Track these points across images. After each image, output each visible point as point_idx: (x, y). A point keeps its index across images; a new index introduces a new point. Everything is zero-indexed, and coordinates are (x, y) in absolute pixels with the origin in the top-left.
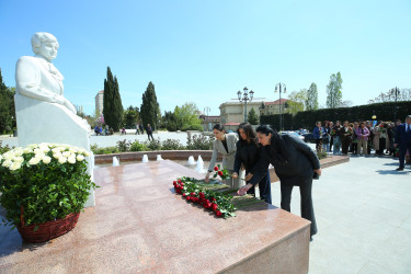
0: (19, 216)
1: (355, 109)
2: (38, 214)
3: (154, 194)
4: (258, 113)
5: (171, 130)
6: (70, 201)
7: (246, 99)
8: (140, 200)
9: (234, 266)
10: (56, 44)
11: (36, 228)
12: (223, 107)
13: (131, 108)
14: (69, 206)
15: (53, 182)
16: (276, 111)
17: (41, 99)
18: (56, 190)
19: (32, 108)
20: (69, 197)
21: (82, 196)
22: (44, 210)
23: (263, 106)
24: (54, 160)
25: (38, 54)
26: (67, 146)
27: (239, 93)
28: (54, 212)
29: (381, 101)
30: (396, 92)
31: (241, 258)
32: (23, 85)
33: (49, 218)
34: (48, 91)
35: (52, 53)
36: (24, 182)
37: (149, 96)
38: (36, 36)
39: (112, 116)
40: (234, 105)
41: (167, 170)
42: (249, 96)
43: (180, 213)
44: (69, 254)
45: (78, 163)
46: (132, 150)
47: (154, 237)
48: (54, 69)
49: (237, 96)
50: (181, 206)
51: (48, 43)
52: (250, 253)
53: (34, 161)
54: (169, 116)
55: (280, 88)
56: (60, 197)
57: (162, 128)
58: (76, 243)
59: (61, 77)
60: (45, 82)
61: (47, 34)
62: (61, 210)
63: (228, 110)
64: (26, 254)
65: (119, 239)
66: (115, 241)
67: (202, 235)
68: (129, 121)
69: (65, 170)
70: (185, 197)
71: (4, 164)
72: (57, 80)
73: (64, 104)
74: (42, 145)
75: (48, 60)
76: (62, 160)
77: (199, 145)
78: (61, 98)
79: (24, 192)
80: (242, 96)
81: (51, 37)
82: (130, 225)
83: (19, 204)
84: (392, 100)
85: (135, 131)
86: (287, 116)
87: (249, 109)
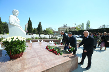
0: (10, 52)
1: (94, 30)
2: (14, 52)
3: (41, 49)
4: (68, 30)
5: (45, 34)
6: (22, 50)
7: (65, 27)
8: (38, 51)
9: (60, 65)
10: (18, 12)
11: (14, 56)
12: (59, 29)
13: (35, 28)
14: (21, 51)
15: (18, 45)
16: (73, 30)
17: (15, 26)
18: (19, 47)
19: (12, 28)
20: (21, 48)
21: (24, 49)
22: (16, 51)
23: (69, 29)
24: (18, 40)
25: (14, 15)
26: (21, 37)
27: (63, 25)
28: (18, 52)
29: (100, 28)
30: (104, 26)
31: (61, 63)
32: (11, 22)
33: (17, 53)
34: (16, 24)
35: (17, 14)
36: (11, 45)
37: (40, 25)
38: (14, 10)
39: (30, 30)
40: (62, 28)
41: (44, 44)
42: (66, 26)
43: (47, 53)
44: (21, 61)
45: (24, 41)
46: (35, 39)
47: (41, 58)
48: (18, 18)
49: (63, 26)
50: (48, 52)
51: (16, 12)
52: (63, 62)
53: (14, 40)
54: (45, 31)
55: (74, 24)
56: (19, 49)
57: (43, 34)
58: (23, 59)
59: (19, 20)
60: (15, 21)
61: (16, 10)
62: (20, 52)
63: (60, 29)
64: (11, 61)
65: (33, 59)
66: (32, 59)
67: (52, 58)
68: (34, 31)
69: (21, 42)
70: (48, 50)
71: (7, 40)
72: (18, 21)
73: (20, 27)
74: (15, 36)
75: (16, 16)
76: (20, 40)
77: (52, 38)
78: (19, 25)
79: (11, 47)
80: (64, 26)
81: (17, 11)
82: (35, 56)
83: (10, 50)
84: (103, 28)
85: (36, 34)
86: (76, 31)
87: (66, 29)
